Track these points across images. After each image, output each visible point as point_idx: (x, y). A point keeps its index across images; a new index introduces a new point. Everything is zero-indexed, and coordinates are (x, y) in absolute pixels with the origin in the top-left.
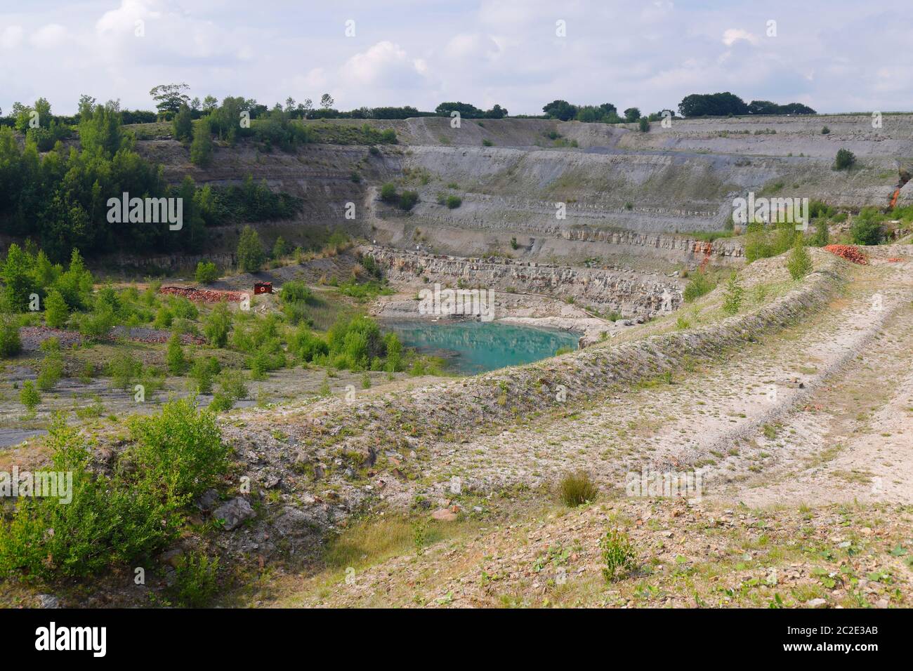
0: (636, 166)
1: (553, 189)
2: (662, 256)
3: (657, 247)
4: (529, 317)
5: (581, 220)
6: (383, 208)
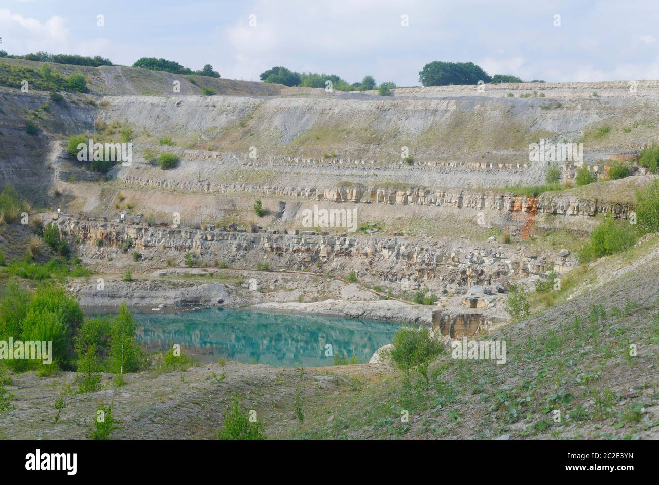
0: (410, 113)
1: (303, 142)
2: (468, 219)
3: (459, 207)
4: (295, 301)
5: (344, 179)
6: (70, 167)
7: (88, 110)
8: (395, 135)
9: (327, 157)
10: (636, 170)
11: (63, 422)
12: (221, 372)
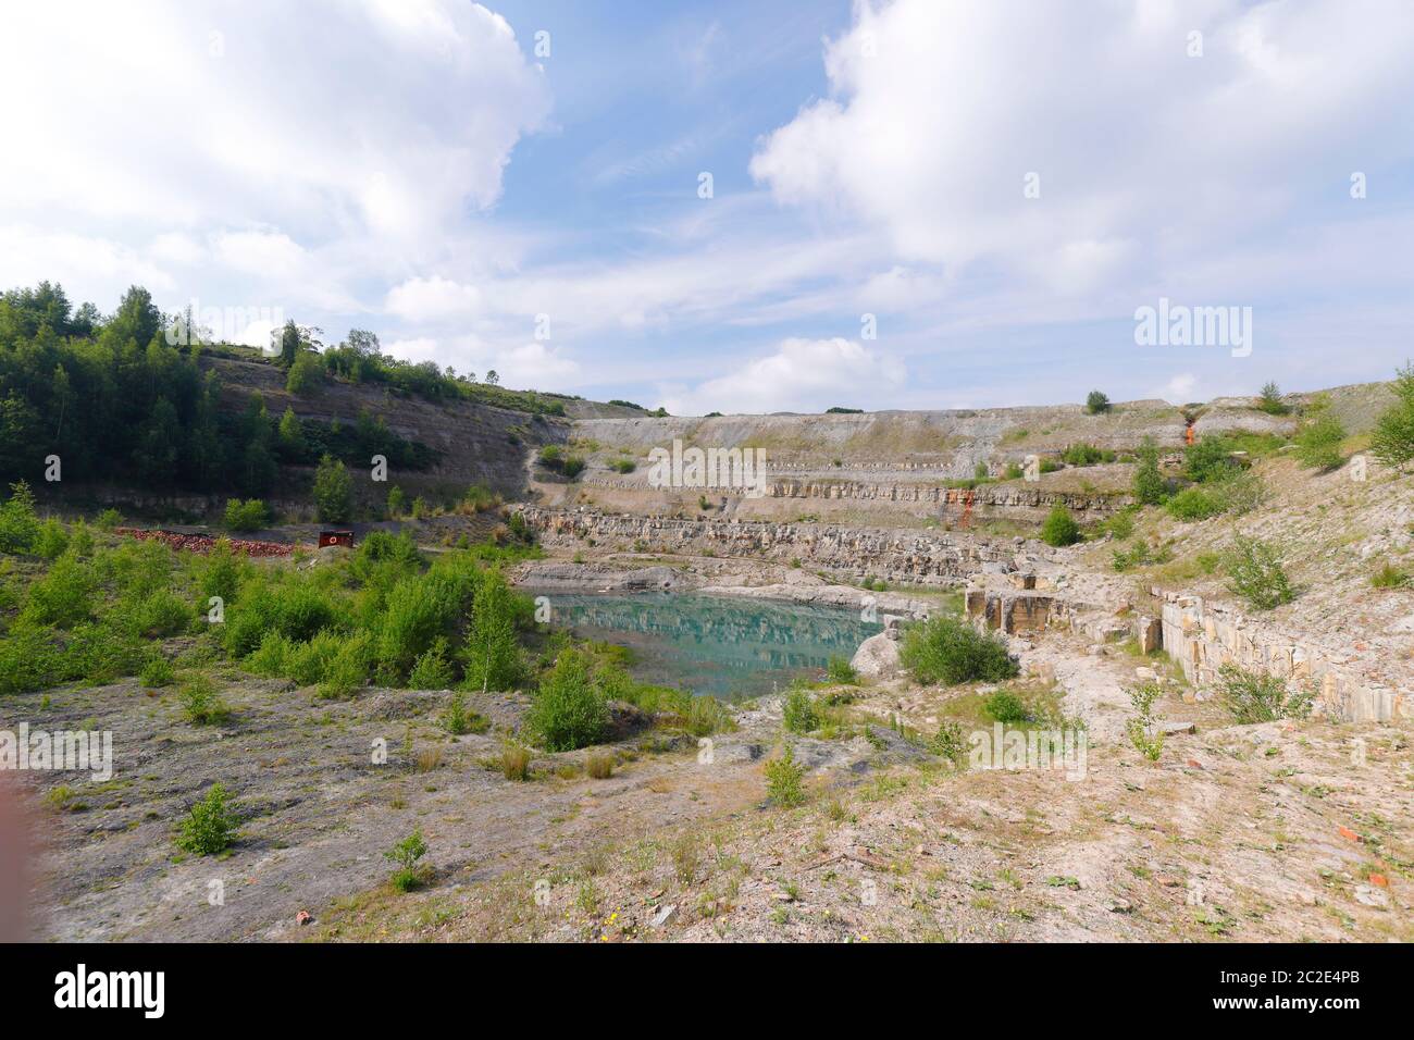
2: (903, 510)
3: (893, 500)
4: (740, 585)
5: (781, 478)
6: (543, 470)
7: (563, 429)
8: (823, 442)
10: (1063, 467)
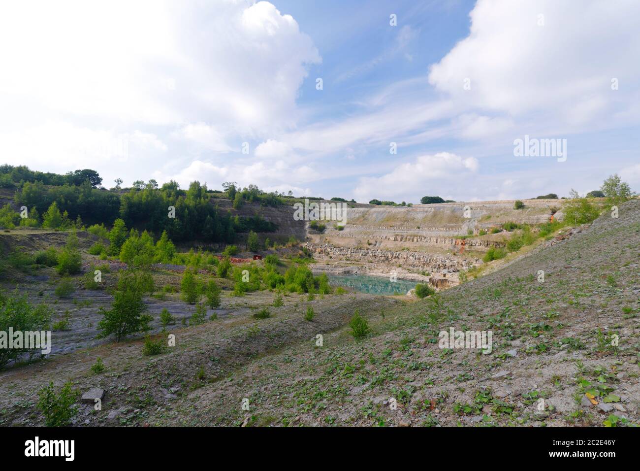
0: (418, 212)
1: (383, 222)
2: (440, 247)
3: (436, 243)
4: (380, 273)
5: (396, 233)
6: (311, 230)
8: (414, 219)
9: (390, 226)
10: (502, 230)
11: (297, 312)
12: (354, 296)
